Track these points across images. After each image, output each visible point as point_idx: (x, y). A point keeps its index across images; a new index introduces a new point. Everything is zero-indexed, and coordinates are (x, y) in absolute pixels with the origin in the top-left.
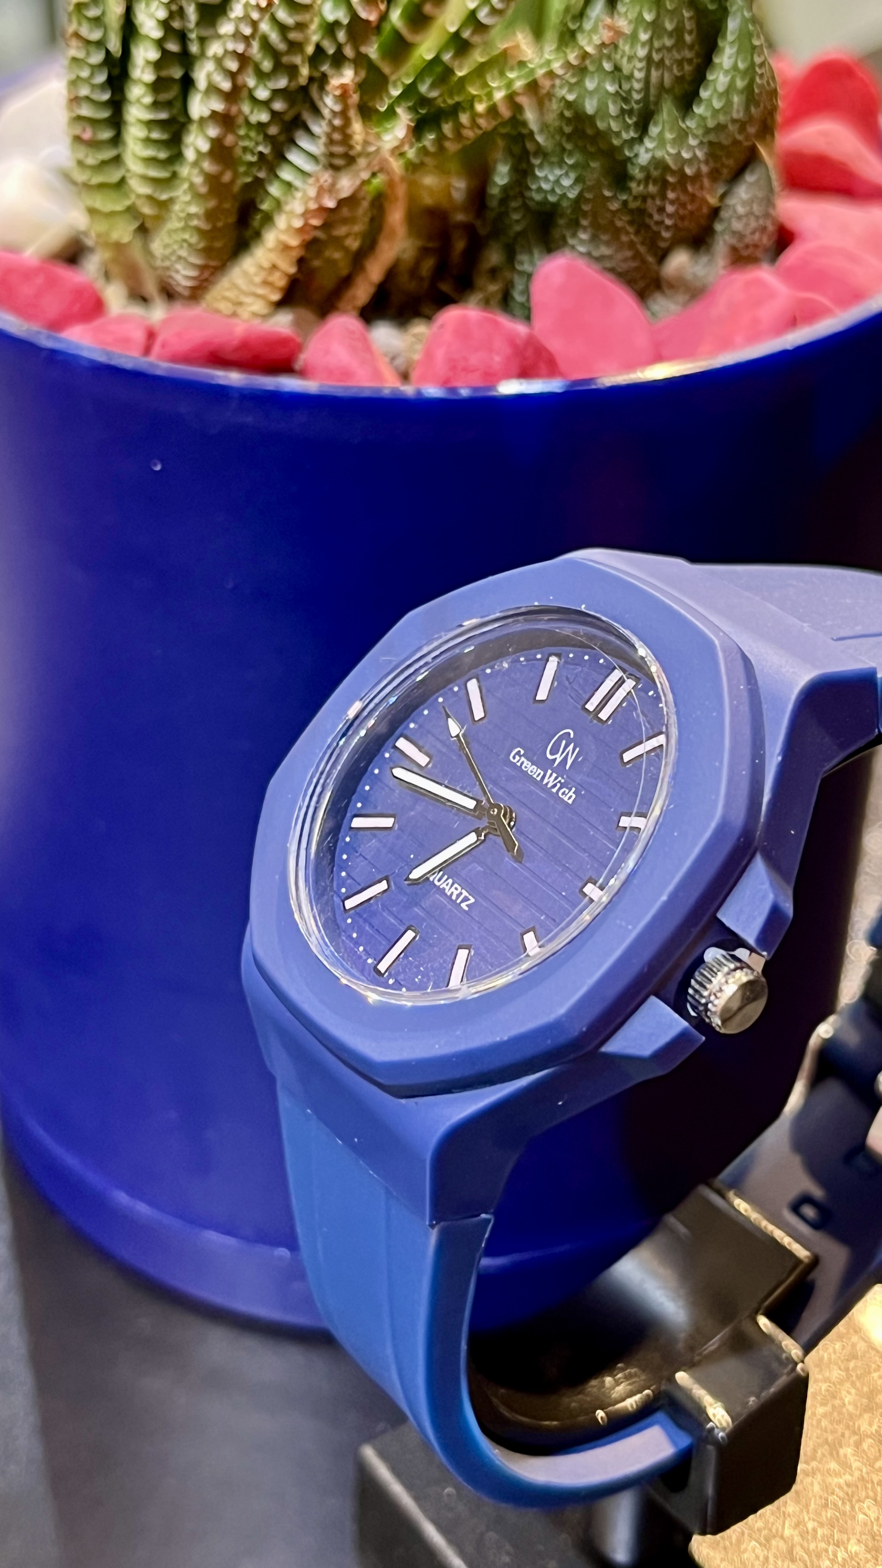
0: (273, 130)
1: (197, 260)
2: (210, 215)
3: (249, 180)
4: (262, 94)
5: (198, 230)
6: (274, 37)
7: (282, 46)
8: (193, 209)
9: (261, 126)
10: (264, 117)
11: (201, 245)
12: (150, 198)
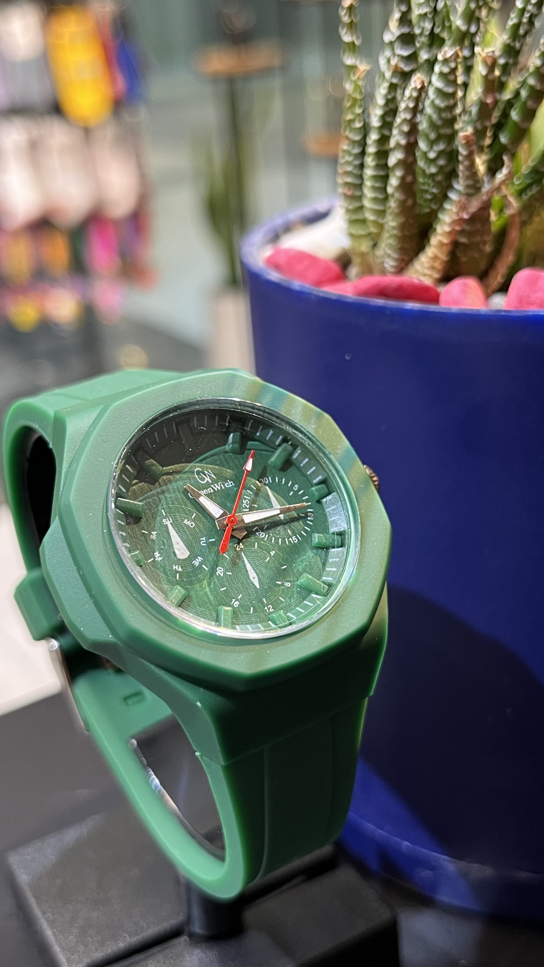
0: (439, 178)
1: (395, 256)
2: (402, 227)
3: (427, 210)
4: (432, 155)
5: (395, 236)
6: (435, 117)
7: (439, 123)
8: (393, 224)
9: (432, 176)
10: (433, 170)
11: (399, 246)
12: (375, 222)
